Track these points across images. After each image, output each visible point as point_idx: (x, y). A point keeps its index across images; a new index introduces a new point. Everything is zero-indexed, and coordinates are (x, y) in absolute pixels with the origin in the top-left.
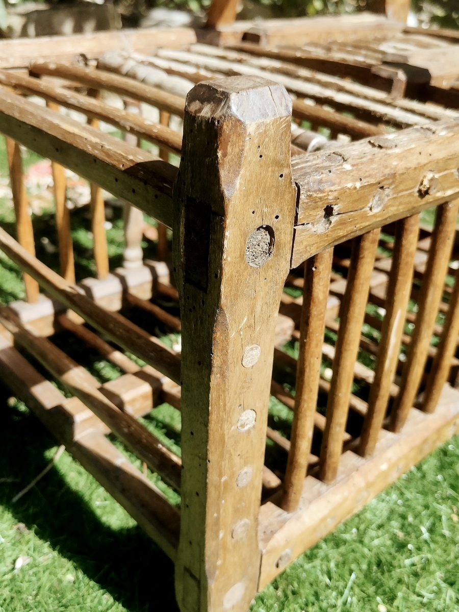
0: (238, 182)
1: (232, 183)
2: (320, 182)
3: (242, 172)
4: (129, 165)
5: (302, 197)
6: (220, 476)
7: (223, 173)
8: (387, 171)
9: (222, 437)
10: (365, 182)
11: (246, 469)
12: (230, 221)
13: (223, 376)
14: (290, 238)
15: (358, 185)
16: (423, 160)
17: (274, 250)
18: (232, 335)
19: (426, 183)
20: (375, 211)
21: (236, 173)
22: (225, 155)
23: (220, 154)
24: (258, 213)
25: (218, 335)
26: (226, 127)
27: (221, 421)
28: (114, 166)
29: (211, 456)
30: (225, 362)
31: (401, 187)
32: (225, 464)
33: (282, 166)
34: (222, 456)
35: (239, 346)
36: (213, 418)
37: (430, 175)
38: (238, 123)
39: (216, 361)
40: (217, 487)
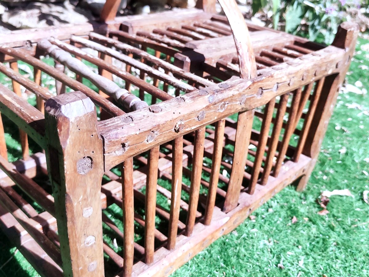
0: (68, 141)
1: (65, 142)
2: (116, 134)
3: (70, 137)
4: (31, 121)
5: (106, 142)
6: (78, 267)
7: (61, 138)
8: (154, 124)
9: (77, 250)
10: (142, 131)
11: (92, 263)
12: (65, 157)
13: (73, 223)
14: (102, 160)
15: (138, 133)
16: (175, 116)
17: (93, 166)
18: (75, 204)
19: (177, 126)
20: (150, 142)
21: (67, 138)
22: (61, 130)
23: (58, 130)
24: (81, 152)
25: (68, 205)
26: (60, 120)
27: (75, 243)
28: (24, 121)
29: (72, 258)
30: (73, 216)
31: (164, 130)
32: (80, 261)
33: (92, 132)
34: (78, 258)
35: (80, 208)
36: (71, 241)
37: (179, 123)
38: (65, 118)
39: (69, 216)
40: (78, 272)
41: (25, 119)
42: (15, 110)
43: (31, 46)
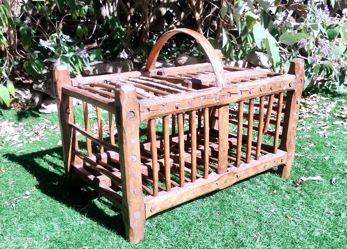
0: (124, 102)
1: (123, 102)
2: (145, 103)
3: (125, 100)
4: (108, 102)
5: (140, 106)
6: (128, 172)
7: (121, 100)
8: (164, 102)
9: (128, 161)
10: (158, 104)
12: (123, 109)
13: (126, 145)
14: (139, 115)
15: (156, 105)
16: (175, 100)
17: (135, 117)
18: (127, 135)
19: (177, 105)
20: (162, 111)
21: (124, 100)
22: (121, 97)
23: (120, 97)
24: (130, 108)
25: (124, 134)
26: (121, 92)
27: (127, 156)
28: (105, 104)
29: (126, 167)
30: (126, 141)
31: (169, 106)
32: (129, 169)
33: (134, 99)
34: (128, 167)
35: (129, 138)
36: (125, 156)
37: (178, 104)
38: (123, 91)
39: (124, 141)
40: (128, 176)
41: (106, 103)
42: (101, 101)
43: (107, 83)
